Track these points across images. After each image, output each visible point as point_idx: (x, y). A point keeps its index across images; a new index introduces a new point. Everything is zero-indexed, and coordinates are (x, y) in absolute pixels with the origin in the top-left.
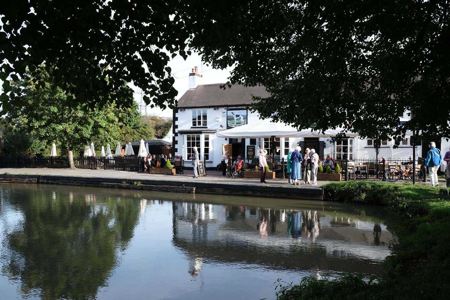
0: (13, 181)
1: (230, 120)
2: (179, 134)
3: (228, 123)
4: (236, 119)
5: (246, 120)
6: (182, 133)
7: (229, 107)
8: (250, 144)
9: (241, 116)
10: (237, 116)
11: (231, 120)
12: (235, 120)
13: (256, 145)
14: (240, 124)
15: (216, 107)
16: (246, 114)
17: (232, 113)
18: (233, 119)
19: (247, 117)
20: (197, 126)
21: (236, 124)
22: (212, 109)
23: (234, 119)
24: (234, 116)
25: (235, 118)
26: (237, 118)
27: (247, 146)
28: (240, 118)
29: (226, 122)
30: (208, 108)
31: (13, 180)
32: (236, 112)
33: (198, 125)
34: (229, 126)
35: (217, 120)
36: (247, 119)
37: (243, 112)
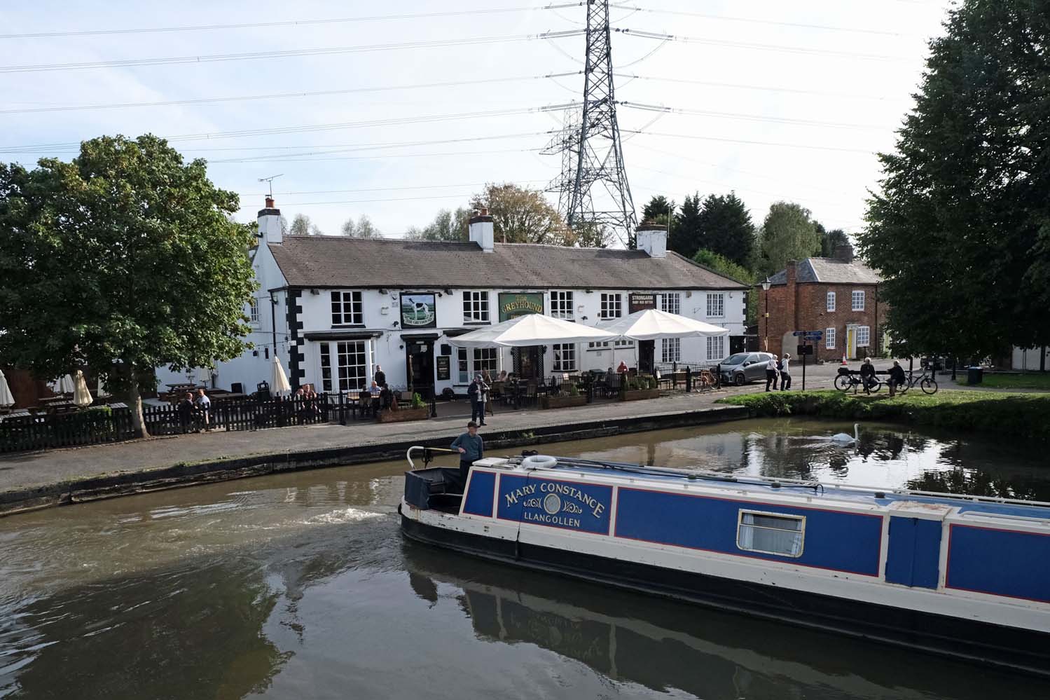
0: (208, 480)
1: (406, 312)
2: (306, 341)
3: (404, 319)
4: (418, 311)
5: (433, 312)
6: (313, 337)
7: (404, 289)
8: (442, 354)
9: (425, 306)
10: (419, 305)
11: (409, 312)
12: (416, 312)
13: (450, 354)
14: (424, 319)
15: (381, 289)
16: (433, 302)
17: (410, 299)
18: (412, 310)
19: (435, 308)
20: (343, 323)
21: (418, 319)
22: (376, 292)
23: (414, 312)
24: (413, 305)
25: (416, 309)
26: (419, 309)
27: (438, 358)
28: (424, 309)
29: (400, 316)
30: (366, 290)
31: (209, 478)
32: (417, 299)
33: (345, 322)
34: (405, 322)
35: (384, 312)
36: (435, 311)
37: (428, 300)
